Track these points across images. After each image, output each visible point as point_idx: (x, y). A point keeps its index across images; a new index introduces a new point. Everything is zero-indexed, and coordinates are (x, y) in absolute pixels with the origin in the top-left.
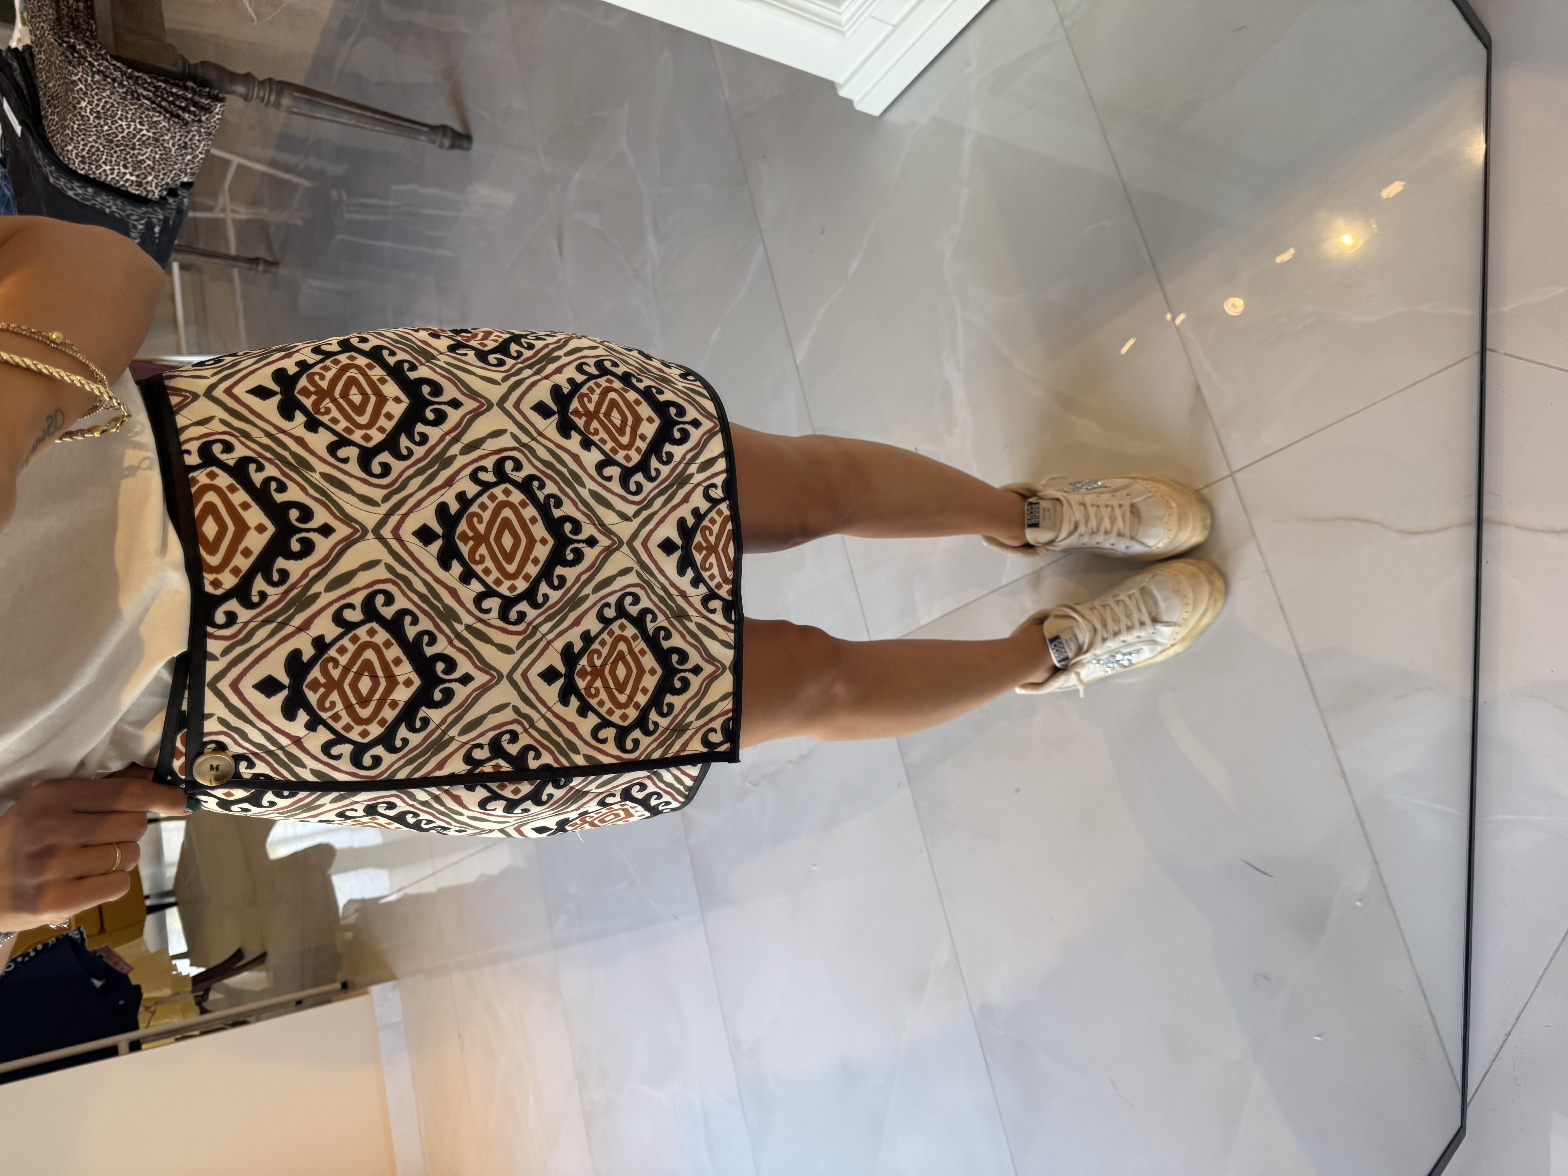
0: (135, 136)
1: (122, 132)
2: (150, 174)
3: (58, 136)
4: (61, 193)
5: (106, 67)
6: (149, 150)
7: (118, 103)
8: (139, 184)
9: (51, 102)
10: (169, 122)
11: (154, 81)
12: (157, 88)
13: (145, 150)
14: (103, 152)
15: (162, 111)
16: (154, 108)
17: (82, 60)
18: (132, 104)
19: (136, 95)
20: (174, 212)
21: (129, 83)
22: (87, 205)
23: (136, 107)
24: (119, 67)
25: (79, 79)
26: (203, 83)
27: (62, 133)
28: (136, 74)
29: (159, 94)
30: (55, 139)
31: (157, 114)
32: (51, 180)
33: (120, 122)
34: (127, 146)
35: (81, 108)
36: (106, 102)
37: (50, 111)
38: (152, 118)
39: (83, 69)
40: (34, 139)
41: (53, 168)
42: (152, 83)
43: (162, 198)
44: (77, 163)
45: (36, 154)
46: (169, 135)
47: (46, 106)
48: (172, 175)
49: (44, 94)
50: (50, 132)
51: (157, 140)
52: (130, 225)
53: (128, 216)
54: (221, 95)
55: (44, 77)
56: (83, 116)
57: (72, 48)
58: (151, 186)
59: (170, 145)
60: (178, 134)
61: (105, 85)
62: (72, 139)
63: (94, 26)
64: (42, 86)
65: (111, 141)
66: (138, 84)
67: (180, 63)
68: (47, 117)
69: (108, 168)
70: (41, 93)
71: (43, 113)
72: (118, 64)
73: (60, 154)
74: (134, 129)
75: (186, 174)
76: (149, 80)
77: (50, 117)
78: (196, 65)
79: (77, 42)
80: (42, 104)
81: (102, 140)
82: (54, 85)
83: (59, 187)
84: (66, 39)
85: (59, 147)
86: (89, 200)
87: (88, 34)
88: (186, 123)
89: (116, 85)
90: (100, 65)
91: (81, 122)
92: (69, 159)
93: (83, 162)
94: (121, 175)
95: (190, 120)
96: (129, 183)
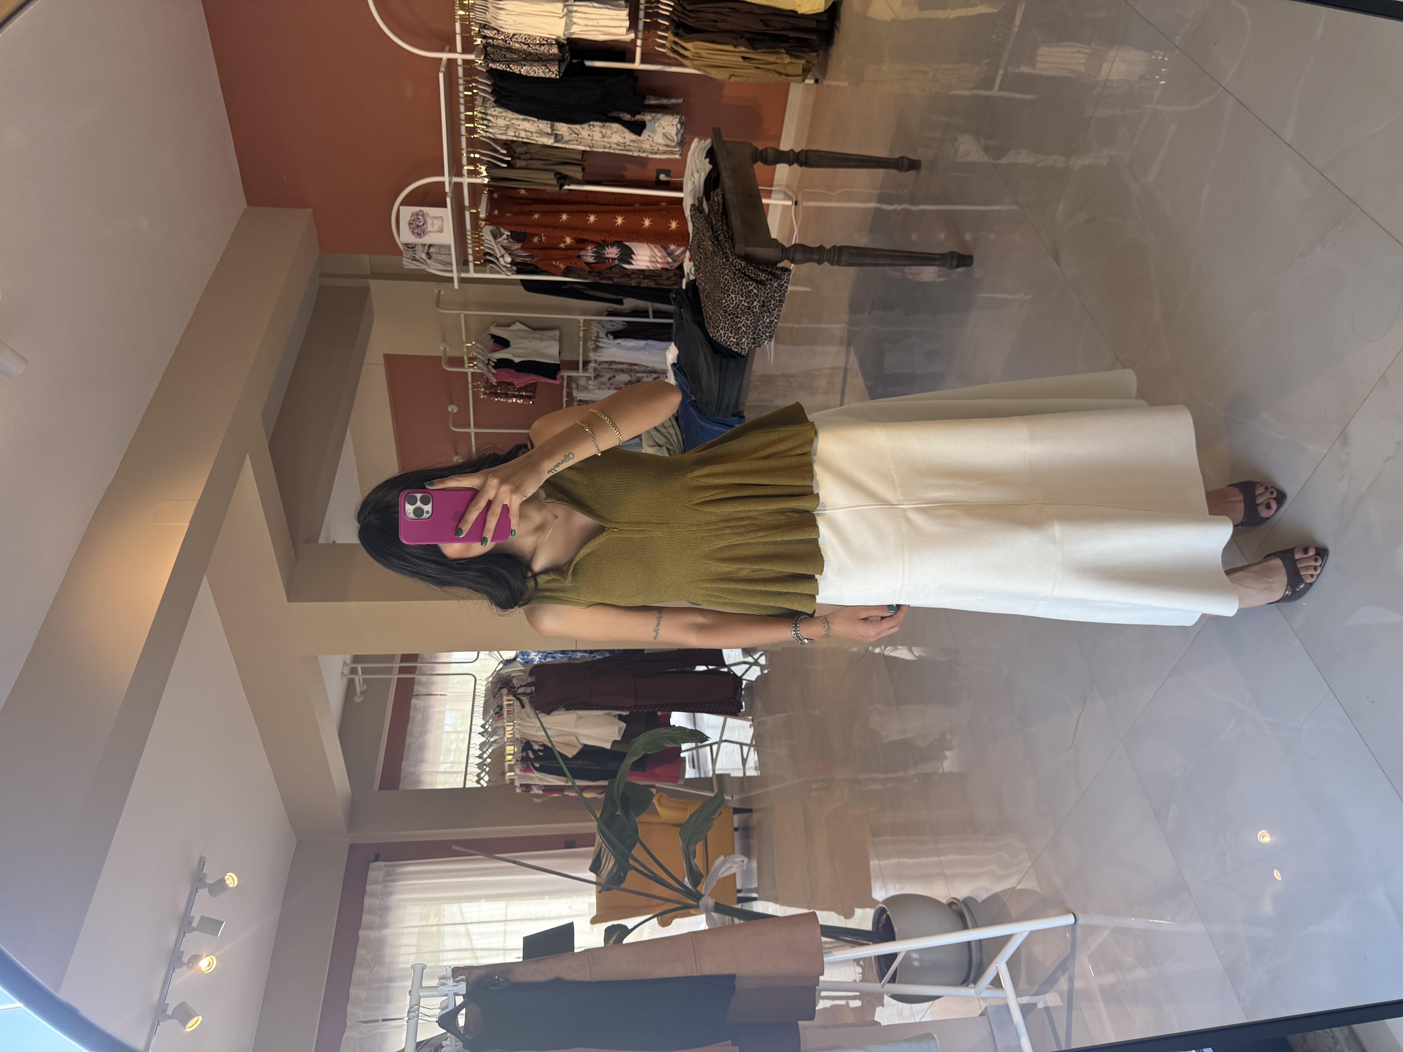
58: (744, 346)
69: (723, 332)
94: (729, 338)
96: (732, 343)
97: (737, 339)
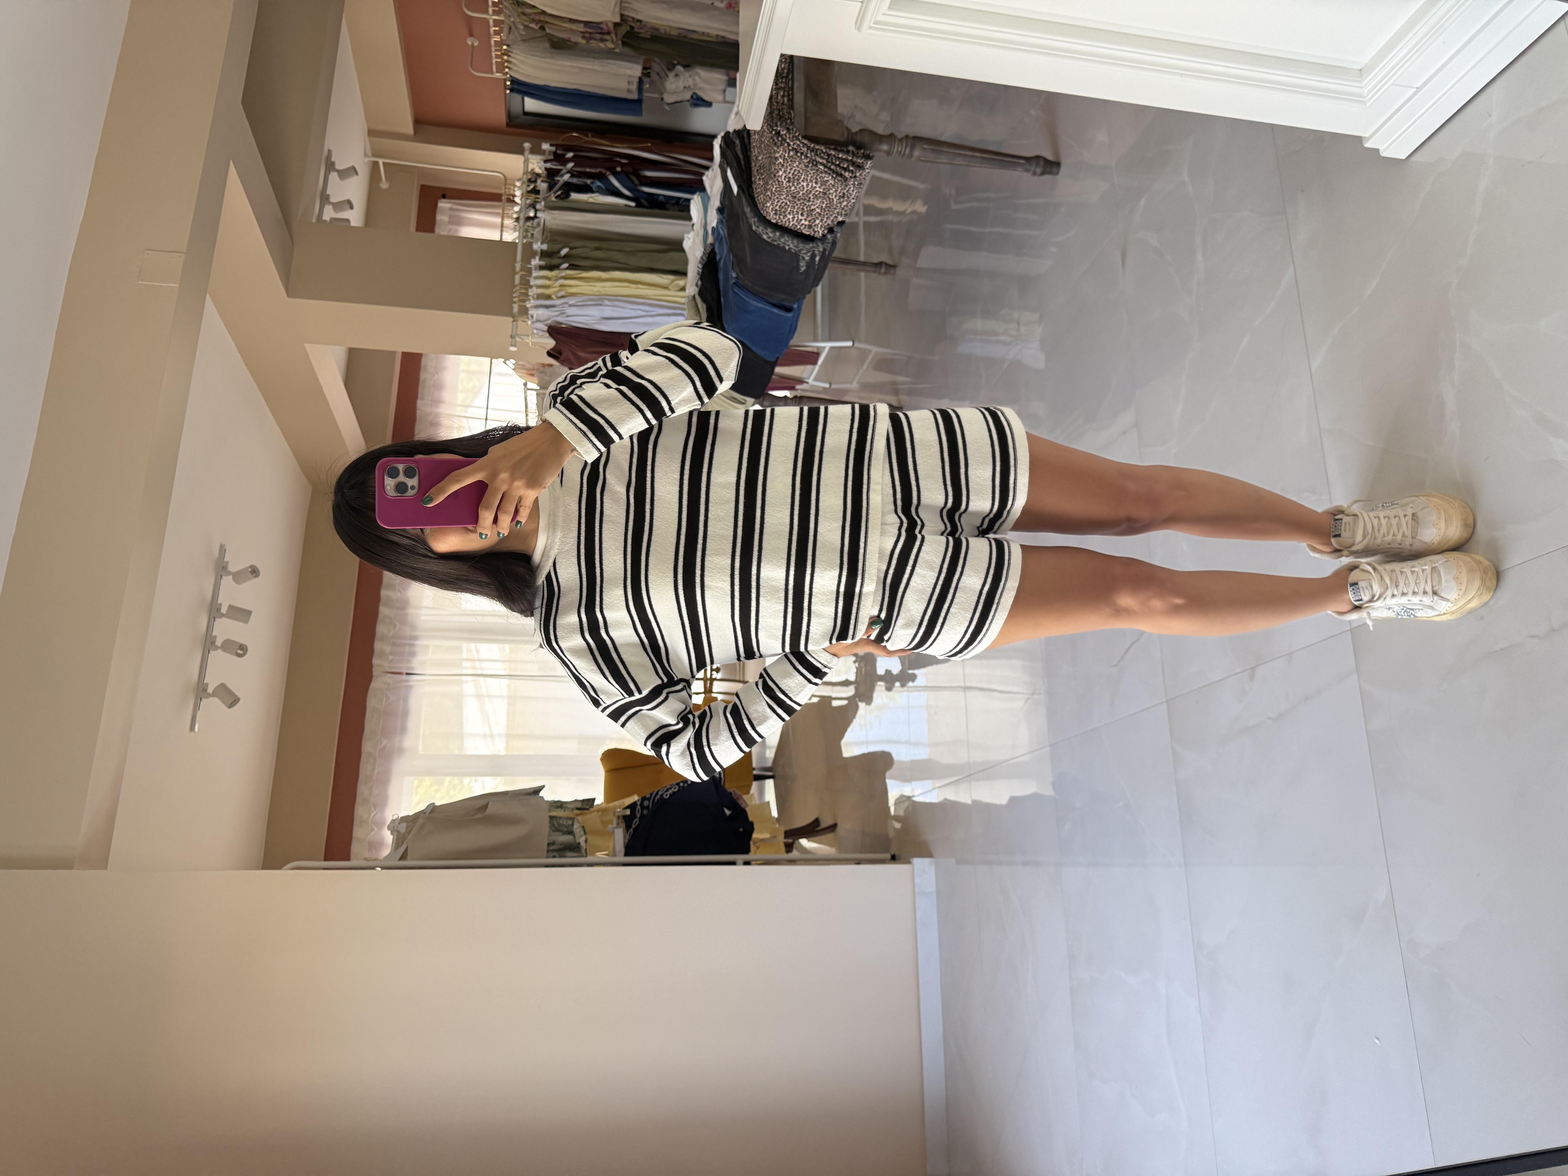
0: (811, 192)
1: (803, 191)
2: (818, 218)
3: (762, 196)
4: (759, 237)
5: (798, 145)
6: (819, 202)
7: (803, 170)
8: (810, 227)
9: (759, 171)
10: (834, 180)
11: (828, 151)
12: (829, 155)
13: (816, 201)
14: (789, 206)
15: (831, 173)
16: (826, 172)
17: (783, 142)
18: (811, 170)
19: (815, 163)
20: (830, 245)
21: (811, 155)
22: (774, 245)
23: (814, 171)
24: (806, 144)
25: (780, 156)
26: (859, 147)
27: (765, 194)
28: (817, 147)
29: (830, 160)
30: (759, 198)
31: (827, 176)
32: (754, 228)
33: (802, 183)
34: (805, 199)
35: (779, 176)
36: (795, 170)
37: (758, 177)
38: (823, 178)
39: (783, 148)
40: (746, 199)
41: (756, 219)
42: (826, 152)
43: (824, 236)
44: (771, 215)
45: (746, 210)
46: (834, 189)
47: (756, 174)
48: (832, 218)
49: (755, 165)
50: (757, 193)
51: (825, 194)
52: (801, 257)
53: (800, 251)
54: (871, 155)
55: (756, 152)
56: (779, 182)
57: (778, 133)
58: (817, 228)
59: (834, 197)
60: (840, 188)
61: (795, 158)
62: (770, 198)
63: (793, 115)
64: (754, 158)
65: (795, 197)
66: (817, 155)
67: (846, 134)
68: (756, 182)
69: (790, 217)
70: (753, 164)
71: (753, 179)
72: (806, 142)
73: (762, 209)
74: (811, 188)
75: (841, 215)
76: (824, 151)
77: (758, 182)
78: (856, 133)
79: (782, 129)
80: (753, 173)
81: (790, 197)
82: (762, 158)
83: (758, 233)
84: (775, 128)
85: (761, 204)
86: (776, 241)
87: (789, 121)
88: (846, 179)
89: (803, 157)
90: (794, 144)
91: (778, 186)
92: (767, 212)
93: (776, 214)
94: (798, 221)
95: (848, 177)
96: (803, 226)
97: (810, 221)
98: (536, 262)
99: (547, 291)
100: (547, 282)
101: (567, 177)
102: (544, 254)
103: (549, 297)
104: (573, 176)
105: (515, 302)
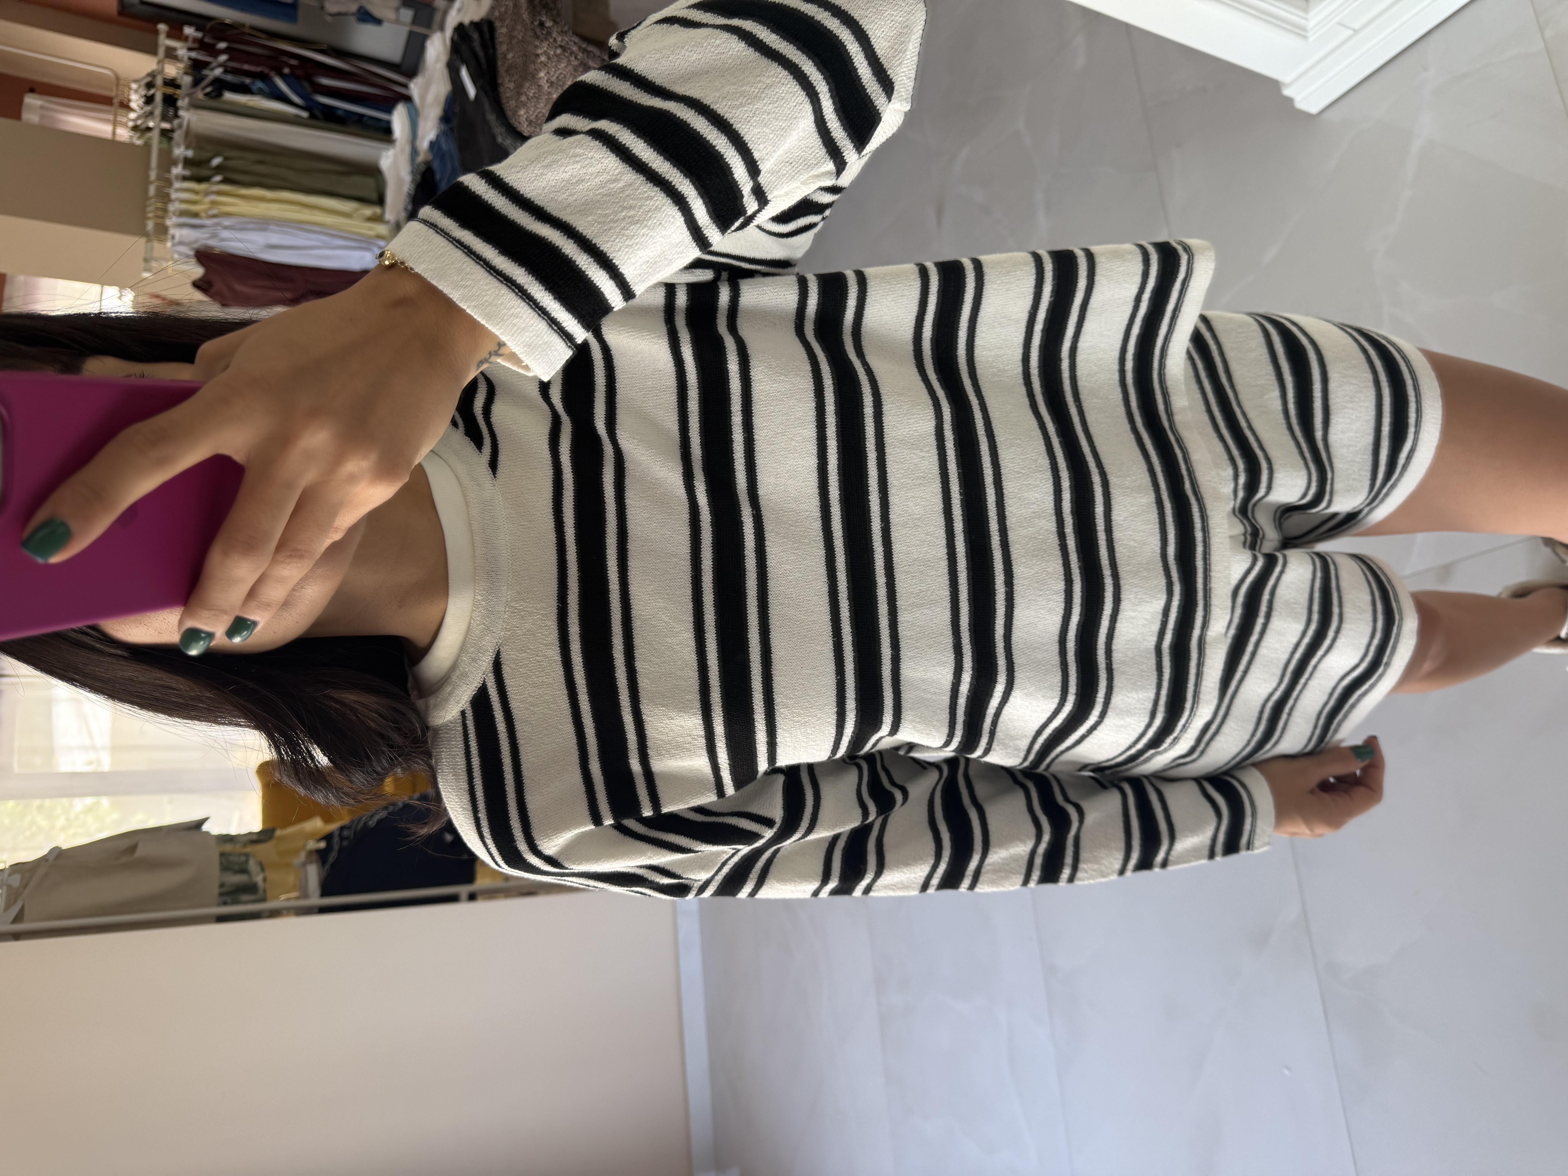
3: (512, 101)
5: (567, 43)
9: (509, 72)
17: (548, 36)
21: (582, 57)
24: (577, 43)
25: (543, 53)
27: (517, 99)
30: (508, 104)
36: (561, 73)
37: (507, 79)
39: (547, 43)
40: (488, 104)
45: (487, 117)
47: (504, 74)
49: (503, 65)
50: (505, 97)
55: (505, 48)
56: (539, 86)
57: (542, 24)
61: (562, 58)
64: (501, 56)
68: (504, 84)
70: (499, 63)
71: (500, 80)
73: (510, 115)
77: (506, 85)
79: (546, 20)
80: (499, 73)
82: (513, 57)
85: (511, 111)
87: (555, 12)
92: (518, 121)
98: (178, 170)
99: (195, 208)
100: (193, 197)
101: (218, 72)
102: (188, 163)
103: (196, 215)
104: (226, 71)
105: (149, 218)
